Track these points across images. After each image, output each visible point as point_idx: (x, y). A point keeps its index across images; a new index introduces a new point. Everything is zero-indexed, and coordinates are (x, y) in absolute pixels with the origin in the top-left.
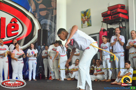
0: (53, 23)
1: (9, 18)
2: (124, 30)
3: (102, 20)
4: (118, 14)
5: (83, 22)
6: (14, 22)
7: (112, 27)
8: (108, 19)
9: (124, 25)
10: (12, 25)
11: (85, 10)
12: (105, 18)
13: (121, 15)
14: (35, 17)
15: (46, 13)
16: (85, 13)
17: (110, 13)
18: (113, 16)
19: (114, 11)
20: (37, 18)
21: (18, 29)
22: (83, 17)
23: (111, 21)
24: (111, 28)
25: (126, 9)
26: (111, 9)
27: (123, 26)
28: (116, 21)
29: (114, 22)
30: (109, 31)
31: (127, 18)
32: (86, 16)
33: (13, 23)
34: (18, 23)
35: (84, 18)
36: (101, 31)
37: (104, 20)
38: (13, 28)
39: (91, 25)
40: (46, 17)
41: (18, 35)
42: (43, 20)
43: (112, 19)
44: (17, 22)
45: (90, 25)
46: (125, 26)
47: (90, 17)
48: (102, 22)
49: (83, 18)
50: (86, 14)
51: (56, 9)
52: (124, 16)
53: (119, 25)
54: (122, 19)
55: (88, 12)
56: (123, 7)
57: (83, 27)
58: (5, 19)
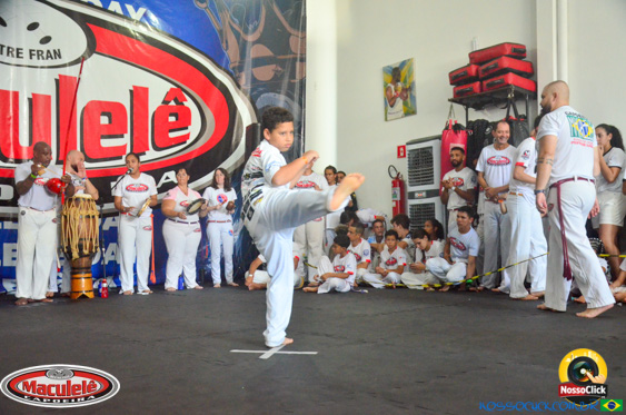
0: (296, 106)
1: (158, 89)
2: (523, 127)
3: (451, 96)
4: (502, 77)
5: (390, 101)
6: (176, 101)
7: (481, 119)
8: (472, 91)
9: (522, 111)
10: (170, 111)
11: (394, 62)
12: (460, 89)
14: (238, 86)
15: (272, 74)
16: (395, 73)
17: (477, 71)
18: (485, 83)
19: (491, 65)
20: (243, 87)
21: (190, 124)
22: (389, 85)
23: (480, 96)
24: (478, 120)
25: (528, 58)
26: (479, 58)
27: (520, 113)
28: (494, 96)
29: (490, 102)
30: (472, 129)
31: (533, 89)
32: (398, 81)
33: (172, 103)
34: (189, 103)
35: (393, 87)
36: (447, 128)
37: (456, 94)
38: (172, 119)
39: (414, 113)
40: (273, 86)
41: (189, 142)
42: (262, 96)
43: (482, 90)
44: (186, 100)
45: (410, 112)
46: (525, 113)
47: (413, 83)
48: (449, 100)
49: (389, 87)
50: (399, 75)
51: (303, 60)
52: (523, 83)
53: (506, 110)
54: (515, 92)
55: (406, 67)
56: (518, 52)
57: (389, 117)
58: (146, 90)
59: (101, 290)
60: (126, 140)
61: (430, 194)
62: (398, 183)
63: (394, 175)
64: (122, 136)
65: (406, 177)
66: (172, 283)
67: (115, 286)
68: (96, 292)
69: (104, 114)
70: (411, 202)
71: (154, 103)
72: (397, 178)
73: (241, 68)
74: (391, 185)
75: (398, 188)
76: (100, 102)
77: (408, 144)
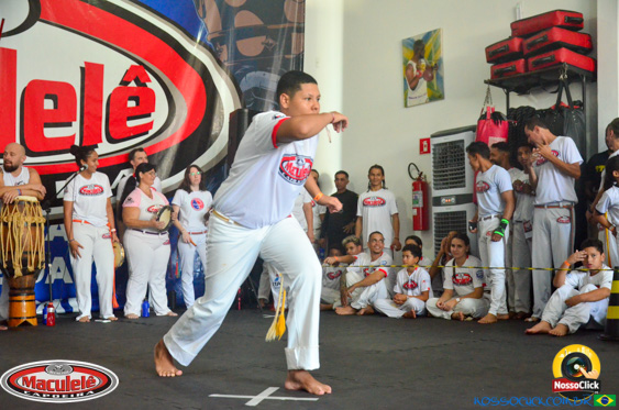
1: (116, 66)
2: (578, 118)
3: (489, 77)
4: (552, 53)
5: (411, 82)
6: (137, 81)
7: (525, 105)
8: (515, 71)
9: (576, 96)
11: (417, 33)
12: (498, 68)
13: (564, 55)
14: (219, 63)
15: (263, 47)
16: (419, 48)
17: (521, 45)
18: (531, 60)
19: (538, 38)
20: (226, 64)
21: (153, 111)
22: (410, 62)
23: (524, 77)
24: (522, 108)
25: (586, 30)
26: (523, 29)
27: (574, 99)
28: (543, 77)
29: (536, 85)
30: (515, 119)
31: (592, 68)
32: (422, 57)
33: (133, 84)
34: (153, 85)
35: (414, 65)
36: (483, 117)
37: (495, 74)
38: (132, 104)
39: (441, 97)
40: (263, 63)
42: (248, 75)
43: (526, 69)
44: (150, 81)
45: (436, 96)
46: (581, 99)
47: (440, 60)
48: (486, 82)
49: (410, 65)
50: (423, 49)
51: (301, 30)
52: (578, 60)
53: (556, 95)
54: (569, 73)
55: (431, 40)
56: (573, 22)
57: (410, 102)
58: (100, 68)
59: (46, 316)
60: (74, 130)
61: (460, 199)
62: (420, 185)
63: (415, 175)
64: (70, 125)
65: (430, 179)
66: (133, 309)
67: (63, 311)
68: (40, 318)
69: (48, 97)
70: (436, 210)
71: (110, 83)
72: (419, 179)
73: (222, 40)
74: (411, 187)
75: (421, 192)
76: (43, 83)
77: (433, 136)
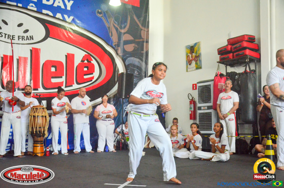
0: (144, 64)
1: (79, 55)
2: (253, 76)
3: (219, 60)
4: (243, 51)
5: (189, 62)
6: (87, 61)
8: (229, 58)
9: (253, 67)
10: (85, 65)
11: (191, 43)
12: (223, 57)
13: (248, 52)
14: (117, 54)
16: (192, 49)
17: (231, 48)
18: (235, 54)
19: (238, 45)
20: (120, 55)
21: (94, 72)
23: (233, 60)
24: (232, 72)
25: (256, 42)
26: (232, 42)
27: (251, 69)
29: (238, 63)
30: (229, 76)
31: (258, 57)
32: (193, 52)
33: (86, 62)
34: (94, 62)
35: (190, 55)
36: (216, 76)
37: (221, 59)
38: (85, 69)
39: (201, 68)
40: (133, 54)
41: (93, 80)
42: (128, 59)
43: (233, 57)
44: (92, 60)
45: (199, 67)
47: (200, 54)
48: (218, 62)
50: (194, 50)
51: (147, 42)
53: (245, 67)
54: (250, 59)
55: (197, 46)
56: (251, 39)
57: (189, 70)
58: (73, 55)
60: (63, 79)
61: (209, 108)
62: (193, 102)
63: (191, 98)
64: (61, 77)
65: (196, 99)
69: (53, 66)
70: (199, 112)
71: (77, 62)
72: (192, 100)
73: (118, 45)
74: (189, 103)
75: (193, 105)
76: (51, 61)
77: (198, 83)
